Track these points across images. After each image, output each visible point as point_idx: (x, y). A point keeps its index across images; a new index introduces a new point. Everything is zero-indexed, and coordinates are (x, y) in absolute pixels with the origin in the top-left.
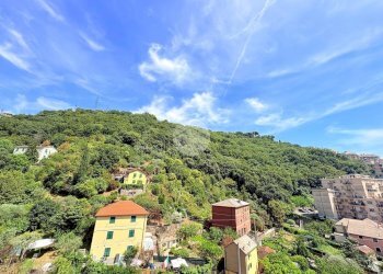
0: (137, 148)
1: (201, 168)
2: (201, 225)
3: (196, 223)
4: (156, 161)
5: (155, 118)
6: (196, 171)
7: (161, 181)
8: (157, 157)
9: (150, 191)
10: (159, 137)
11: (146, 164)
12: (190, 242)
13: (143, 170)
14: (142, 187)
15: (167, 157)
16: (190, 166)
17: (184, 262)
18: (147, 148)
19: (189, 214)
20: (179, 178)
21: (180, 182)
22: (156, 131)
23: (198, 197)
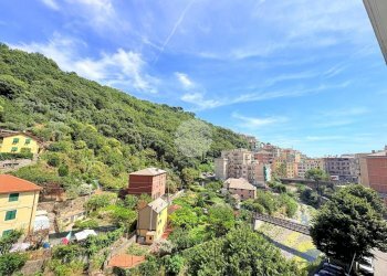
0: (20, 102)
1: (120, 137)
2: (115, 195)
3: (109, 193)
4: (55, 124)
5: (55, 66)
6: (115, 140)
7: (62, 149)
8: (56, 119)
9: (45, 162)
10: (63, 94)
11: (38, 127)
12: (101, 212)
13: (33, 135)
14: (30, 156)
15: (74, 121)
16: (106, 134)
17: (92, 232)
18: (40, 105)
19: (101, 185)
20: (90, 146)
21: (92, 151)
22: (57, 84)
23: (115, 167)
